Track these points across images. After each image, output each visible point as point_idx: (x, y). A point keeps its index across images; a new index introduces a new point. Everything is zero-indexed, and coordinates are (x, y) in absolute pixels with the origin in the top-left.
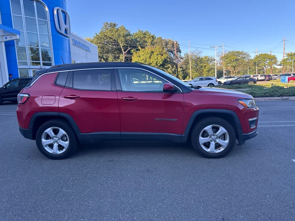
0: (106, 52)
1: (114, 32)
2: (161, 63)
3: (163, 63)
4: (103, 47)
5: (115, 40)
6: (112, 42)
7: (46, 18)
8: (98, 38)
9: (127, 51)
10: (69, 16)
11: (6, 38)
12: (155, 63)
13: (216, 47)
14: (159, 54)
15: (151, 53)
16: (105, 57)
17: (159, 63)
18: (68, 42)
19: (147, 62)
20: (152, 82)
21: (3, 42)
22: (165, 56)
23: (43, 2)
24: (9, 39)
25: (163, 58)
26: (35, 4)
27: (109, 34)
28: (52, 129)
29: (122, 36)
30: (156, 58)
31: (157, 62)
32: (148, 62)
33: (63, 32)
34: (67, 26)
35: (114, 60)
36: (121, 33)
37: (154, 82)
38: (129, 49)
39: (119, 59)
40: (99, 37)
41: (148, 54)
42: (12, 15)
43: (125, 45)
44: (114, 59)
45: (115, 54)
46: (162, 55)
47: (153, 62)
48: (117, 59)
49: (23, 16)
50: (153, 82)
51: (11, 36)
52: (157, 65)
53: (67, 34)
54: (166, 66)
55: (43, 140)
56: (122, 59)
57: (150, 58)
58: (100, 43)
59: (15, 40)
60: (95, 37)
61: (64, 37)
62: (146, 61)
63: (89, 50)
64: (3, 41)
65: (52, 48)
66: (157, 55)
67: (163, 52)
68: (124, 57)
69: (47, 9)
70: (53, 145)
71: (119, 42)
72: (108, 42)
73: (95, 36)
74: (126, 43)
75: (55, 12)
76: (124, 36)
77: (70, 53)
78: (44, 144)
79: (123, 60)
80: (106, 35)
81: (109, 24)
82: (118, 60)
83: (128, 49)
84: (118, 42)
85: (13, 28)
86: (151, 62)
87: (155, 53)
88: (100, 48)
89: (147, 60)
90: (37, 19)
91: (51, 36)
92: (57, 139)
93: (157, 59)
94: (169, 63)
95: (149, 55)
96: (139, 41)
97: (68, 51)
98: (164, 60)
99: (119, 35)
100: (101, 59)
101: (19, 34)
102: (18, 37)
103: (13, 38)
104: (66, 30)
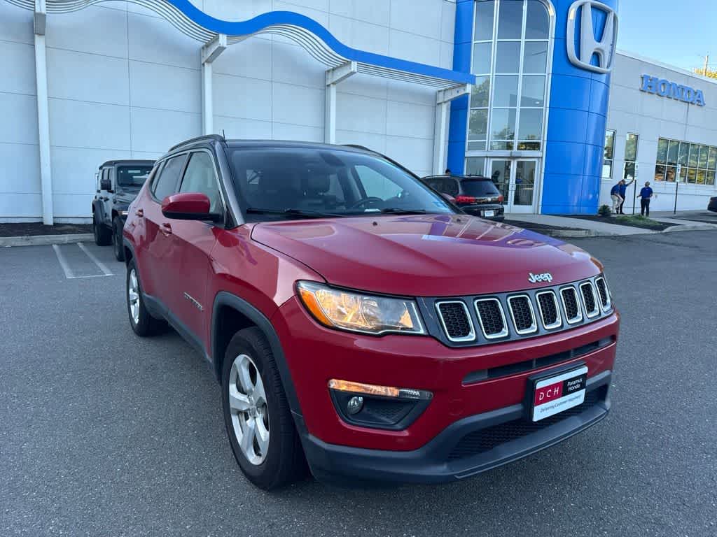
7: (545, 35)
10: (615, 16)
11: (451, 94)
18: (603, 87)
21: (445, 102)
24: (455, 94)
26: (525, 6)
33: (586, 61)
42: (473, 42)
49: (495, 39)
51: (457, 89)
53: (599, 66)
59: (469, 95)
61: (588, 75)
63: (699, 101)
64: (446, 100)
65: (548, 105)
75: (572, 15)
77: (605, 117)
85: (471, 73)
90: (523, 40)
91: (550, 75)
97: (597, 108)
101: (473, 83)
102: (469, 89)
103: (461, 92)
104: (597, 56)
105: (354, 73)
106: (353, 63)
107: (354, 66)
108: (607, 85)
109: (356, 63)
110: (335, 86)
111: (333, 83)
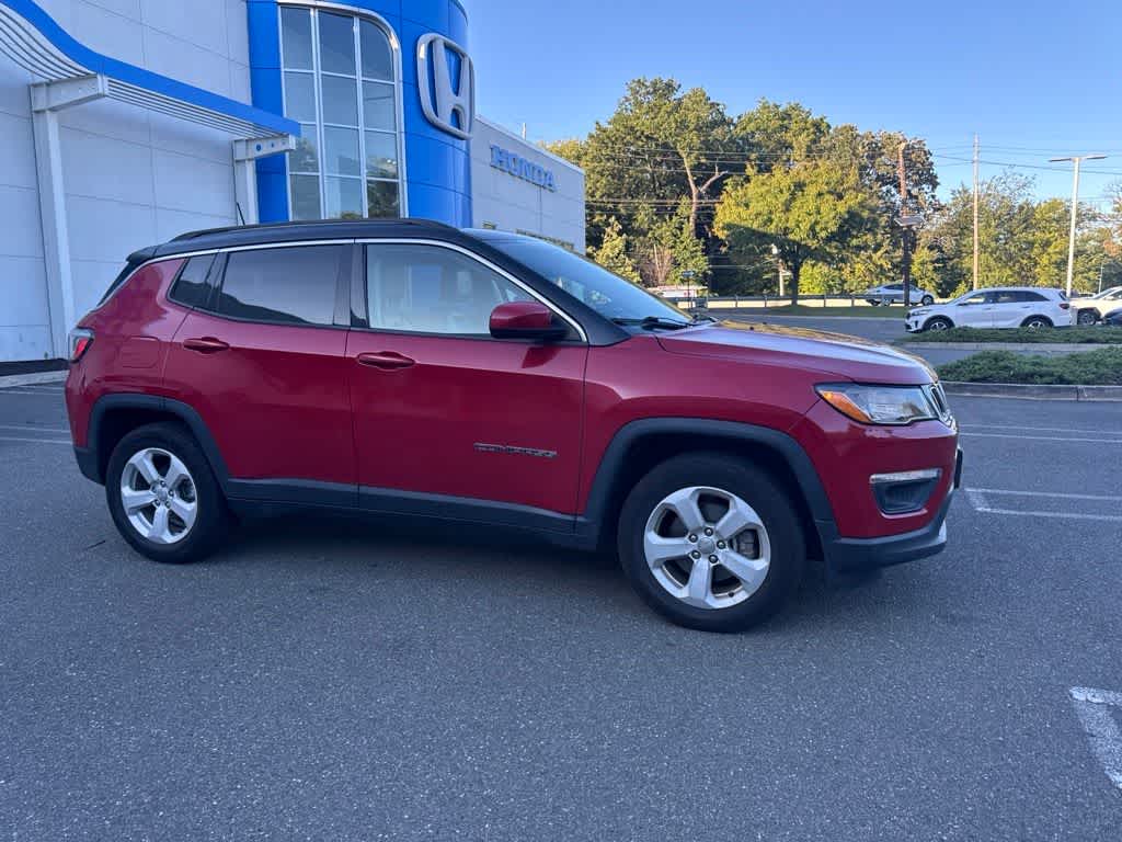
0: (629, 190)
1: (662, 113)
2: (834, 229)
3: (841, 226)
4: (620, 171)
5: (665, 145)
6: (653, 155)
7: (389, 74)
8: (602, 138)
9: (708, 183)
10: (470, 62)
11: (259, 148)
12: (805, 226)
13: (1077, 159)
14: (829, 192)
15: (793, 188)
16: (623, 211)
17: (822, 229)
18: (462, 156)
19: (773, 226)
20: (789, 302)
21: (249, 160)
22: (852, 200)
23: (383, 19)
24: (267, 150)
25: (842, 208)
26: (356, 29)
27: (645, 123)
28: (150, 456)
29: (692, 127)
30: (812, 207)
31: (817, 223)
32: (777, 226)
33: (445, 120)
34: (463, 100)
35: (657, 221)
36: (691, 117)
37: (799, 302)
38: (717, 175)
39: (677, 215)
40: (608, 137)
41: (781, 191)
42: (283, 70)
43: (703, 161)
44: (655, 218)
45: (662, 198)
46: (840, 197)
47: (798, 226)
48: (667, 217)
49: (317, 70)
50: (794, 303)
51: (270, 142)
52: (815, 236)
53: (459, 128)
54: (855, 242)
55: (126, 491)
56: (686, 213)
57: (788, 210)
58: (608, 160)
59: (287, 154)
60: (591, 136)
61: (448, 139)
62: (771, 221)
63: (550, 185)
64: (250, 157)
65: (405, 178)
66: (820, 194)
67: (845, 186)
68: (693, 210)
69: (394, 43)
70: (155, 509)
71: (681, 151)
72: (639, 154)
73: (594, 132)
74: (705, 155)
75: (422, 53)
76: (698, 129)
77: (470, 198)
78: (127, 505)
79: (688, 218)
80: (632, 128)
81: (648, 84)
82: (671, 219)
83: (714, 175)
84: (678, 153)
85: (285, 115)
86: (791, 224)
87: (811, 191)
88: (609, 178)
89: (773, 217)
90: (359, 77)
91: (403, 135)
92: (166, 490)
93: (819, 213)
94: (868, 226)
95: (787, 195)
96: (758, 145)
97: (461, 186)
98: (846, 216)
99: (682, 125)
100: (609, 217)
101: (298, 134)
102: (292, 142)
103: (279, 147)
104: (456, 114)
105: (99, 96)
106: (99, 77)
107: (102, 83)
108: (468, 154)
109: (106, 79)
110: (55, 115)
111: (53, 110)
